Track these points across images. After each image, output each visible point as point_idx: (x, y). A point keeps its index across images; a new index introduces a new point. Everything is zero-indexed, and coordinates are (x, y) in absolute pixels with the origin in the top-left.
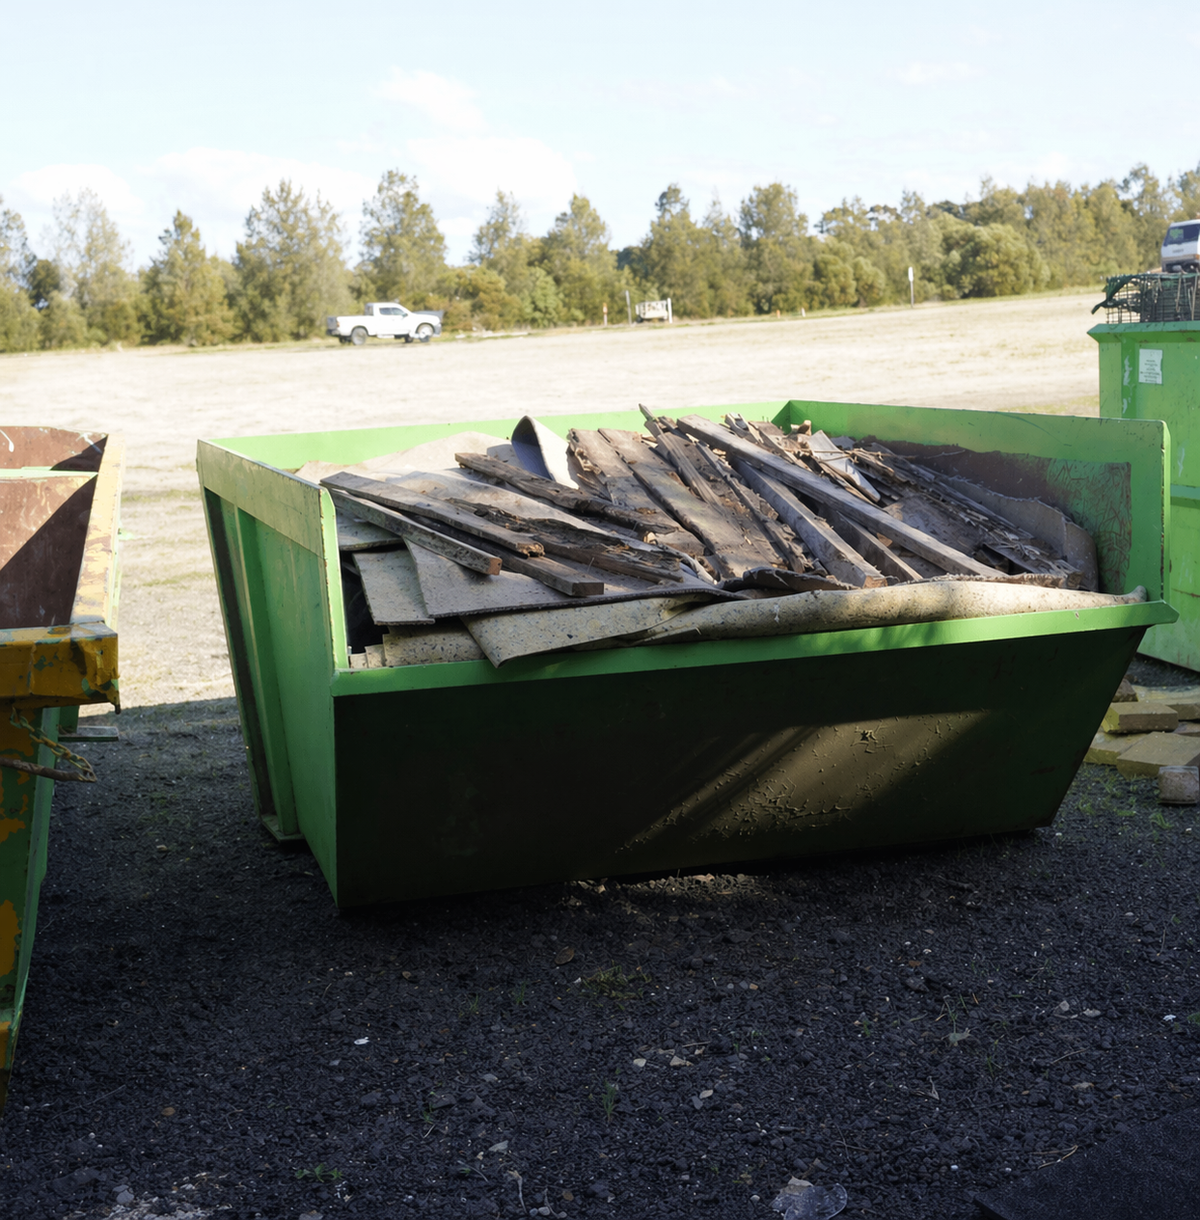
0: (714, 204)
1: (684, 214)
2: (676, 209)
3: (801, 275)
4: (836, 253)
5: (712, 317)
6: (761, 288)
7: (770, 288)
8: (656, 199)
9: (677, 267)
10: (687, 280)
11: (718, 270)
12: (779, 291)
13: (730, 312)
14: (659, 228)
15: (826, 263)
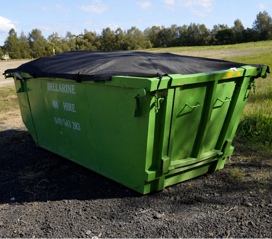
0: (22, 33)
1: (16, 35)
2: (13, 34)
3: (42, 50)
4: (51, 45)
5: (21, 59)
6: (33, 52)
7: (35, 52)
8: (9, 32)
9: (13, 47)
10: (15, 50)
11: (23, 48)
12: (37, 53)
13: (25, 58)
14: (9, 38)
15: (48, 47)
